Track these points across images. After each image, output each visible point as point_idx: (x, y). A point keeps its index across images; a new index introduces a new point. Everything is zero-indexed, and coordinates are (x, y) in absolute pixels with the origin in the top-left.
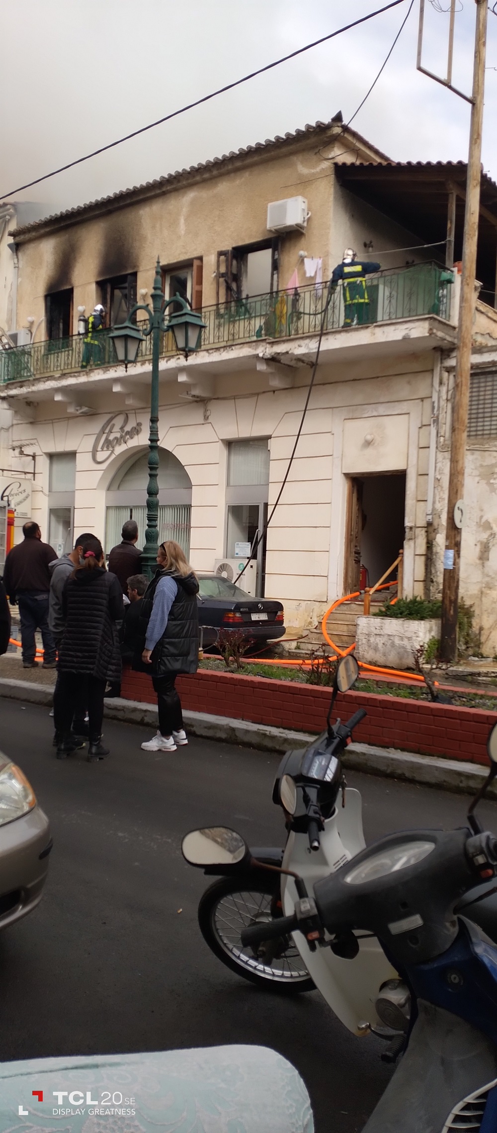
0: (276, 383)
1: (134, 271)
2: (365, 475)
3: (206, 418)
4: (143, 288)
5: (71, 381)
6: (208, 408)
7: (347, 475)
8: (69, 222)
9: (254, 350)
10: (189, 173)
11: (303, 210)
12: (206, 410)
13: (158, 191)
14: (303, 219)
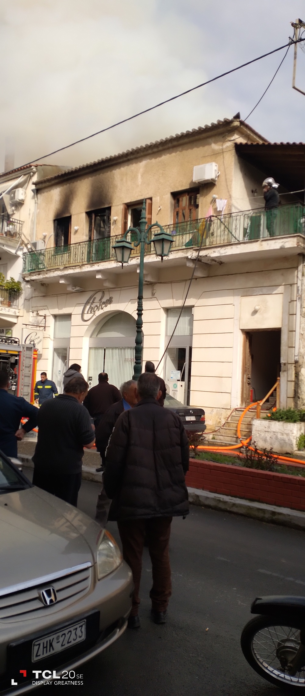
0: (198, 274)
1: (110, 206)
2: (255, 331)
3: (153, 294)
4: (115, 216)
5: (70, 271)
6: (154, 289)
7: (243, 330)
8: (69, 177)
9: (185, 254)
10: (145, 148)
11: (216, 170)
12: (153, 290)
13: (125, 159)
14: (215, 176)
